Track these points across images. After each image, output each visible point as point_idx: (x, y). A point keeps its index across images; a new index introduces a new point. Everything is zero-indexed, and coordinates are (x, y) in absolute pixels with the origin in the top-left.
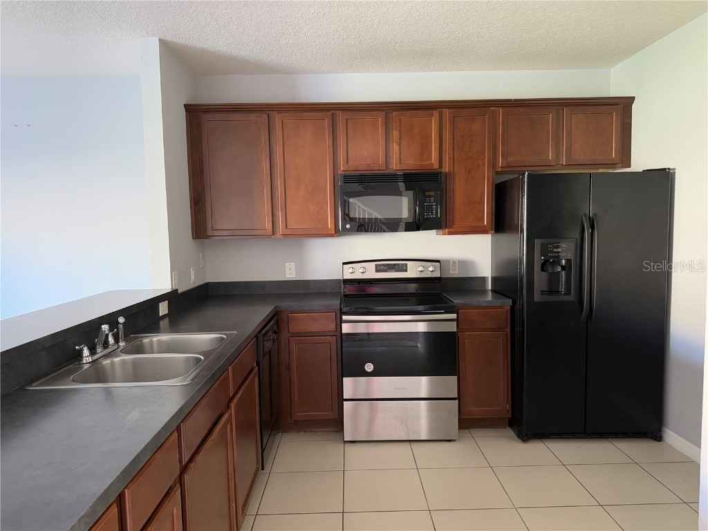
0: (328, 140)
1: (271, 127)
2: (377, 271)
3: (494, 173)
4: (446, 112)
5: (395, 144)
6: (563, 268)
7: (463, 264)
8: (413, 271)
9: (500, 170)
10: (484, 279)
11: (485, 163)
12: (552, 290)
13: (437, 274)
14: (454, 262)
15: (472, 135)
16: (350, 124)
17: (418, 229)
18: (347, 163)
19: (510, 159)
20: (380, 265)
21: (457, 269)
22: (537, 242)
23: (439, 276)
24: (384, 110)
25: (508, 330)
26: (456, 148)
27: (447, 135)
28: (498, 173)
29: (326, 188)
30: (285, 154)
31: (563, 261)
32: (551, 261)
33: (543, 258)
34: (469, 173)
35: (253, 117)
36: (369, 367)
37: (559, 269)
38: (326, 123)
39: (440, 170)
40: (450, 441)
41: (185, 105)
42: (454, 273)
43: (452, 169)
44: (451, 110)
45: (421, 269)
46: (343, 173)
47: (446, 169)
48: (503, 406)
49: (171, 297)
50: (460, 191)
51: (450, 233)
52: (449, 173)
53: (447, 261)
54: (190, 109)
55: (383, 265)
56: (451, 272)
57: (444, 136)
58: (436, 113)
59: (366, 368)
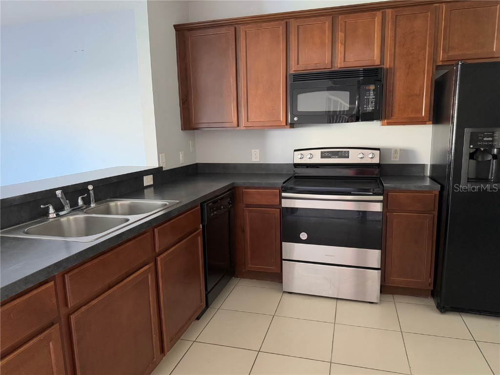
0: (282, 46)
1: (237, 37)
2: (322, 157)
3: (435, 67)
4: (389, 12)
5: (340, 44)
6: (495, 157)
7: (405, 152)
8: (355, 158)
9: (440, 64)
10: (423, 166)
11: (425, 59)
12: (480, 177)
13: (376, 160)
14: (396, 151)
15: (413, 32)
16: (301, 30)
17: (357, 120)
18: (298, 64)
19: (451, 54)
20: (325, 152)
21: (398, 157)
22: (467, 131)
23: (378, 162)
24: (331, 15)
25: (436, 213)
26: (397, 45)
27: (389, 33)
28: (438, 67)
29: (280, 86)
30: (248, 59)
31: (495, 150)
32: (482, 149)
33: (472, 146)
34: (409, 68)
35: (223, 30)
36: (304, 236)
37: (490, 157)
38: (281, 30)
39: (382, 66)
40: (372, 303)
41: (174, 26)
42: (395, 160)
43: (392, 66)
44: (393, 10)
45: (361, 156)
46: (294, 72)
47: (387, 64)
48: (426, 279)
49: (156, 172)
50: (399, 85)
51: (389, 124)
52: (390, 68)
53: (389, 150)
54: (178, 28)
55: (327, 152)
56: (392, 159)
57: (386, 34)
58: (379, 14)
59: (301, 236)
